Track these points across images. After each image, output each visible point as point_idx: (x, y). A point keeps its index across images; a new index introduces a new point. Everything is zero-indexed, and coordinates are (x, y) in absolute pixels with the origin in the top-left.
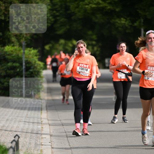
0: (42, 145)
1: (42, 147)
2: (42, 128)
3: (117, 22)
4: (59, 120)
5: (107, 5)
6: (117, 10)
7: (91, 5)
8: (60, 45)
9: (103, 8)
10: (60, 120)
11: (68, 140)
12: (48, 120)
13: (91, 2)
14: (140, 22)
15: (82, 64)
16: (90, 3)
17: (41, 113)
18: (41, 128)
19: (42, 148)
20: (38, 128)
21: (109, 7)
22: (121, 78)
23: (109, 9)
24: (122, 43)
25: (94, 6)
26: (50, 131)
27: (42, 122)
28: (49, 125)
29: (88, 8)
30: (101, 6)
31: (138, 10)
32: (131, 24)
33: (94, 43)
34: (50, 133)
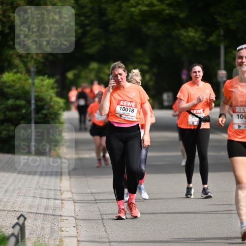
0: (63, 231)
1: (62, 235)
3: (182, 35)
5: (164, 7)
6: (182, 16)
7: (139, 7)
8: (91, 71)
9: (160, 12)
11: (103, 224)
13: (140, 2)
14: (219, 36)
15: (124, 101)
16: (138, 4)
17: (61, 180)
18: (61, 205)
20: (55, 203)
21: (167, 11)
22: (193, 123)
23: (169, 14)
24: (195, 66)
25: (145, 8)
26: (75, 208)
28: (74, 202)
29: (134, 12)
30: (157, 8)
31: (216, 17)
32: (203, 37)
33: (145, 67)
34: (75, 212)
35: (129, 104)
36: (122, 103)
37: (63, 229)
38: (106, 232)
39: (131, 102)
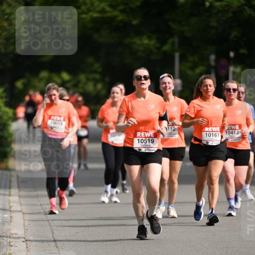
0: (12, 246)
1: (10, 250)
2: (11, 217)
3: (135, 43)
4: (39, 204)
5: (116, 13)
6: (135, 22)
7: (91, 13)
8: (41, 80)
9: (112, 19)
10: (41, 205)
12: (21, 205)
13: (92, 8)
14: (173, 44)
15: (54, 116)
16: (89, 11)
18: (9, 218)
19: (11, 252)
20: (4, 217)
21: (120, 18)
23: (121, 21)
25: (96, 15)
26: (24, 222)
27: (11, 207)
29: (85, 18)
30: (108, 15)
31: (170, 23)
32: (158, 45)
33: (97, 76)
34: (24, 226)
35: (58, 118)
36: (52, 117)
37: (12, 244)
38: (57, 247)
39: (60, 117)
